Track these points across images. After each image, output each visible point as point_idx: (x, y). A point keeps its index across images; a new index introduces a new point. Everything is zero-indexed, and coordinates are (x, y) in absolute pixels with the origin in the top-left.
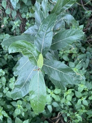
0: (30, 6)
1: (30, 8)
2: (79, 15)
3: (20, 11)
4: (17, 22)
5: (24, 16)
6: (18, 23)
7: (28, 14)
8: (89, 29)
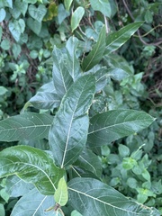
0: (46, 38)
1: (46, 41)
2: (132, 50)
3: (28, 45)
4: (22, 66)
5: (34, 55)
6: (24, 68)
7: (41, 52)
8: (151, 75)
